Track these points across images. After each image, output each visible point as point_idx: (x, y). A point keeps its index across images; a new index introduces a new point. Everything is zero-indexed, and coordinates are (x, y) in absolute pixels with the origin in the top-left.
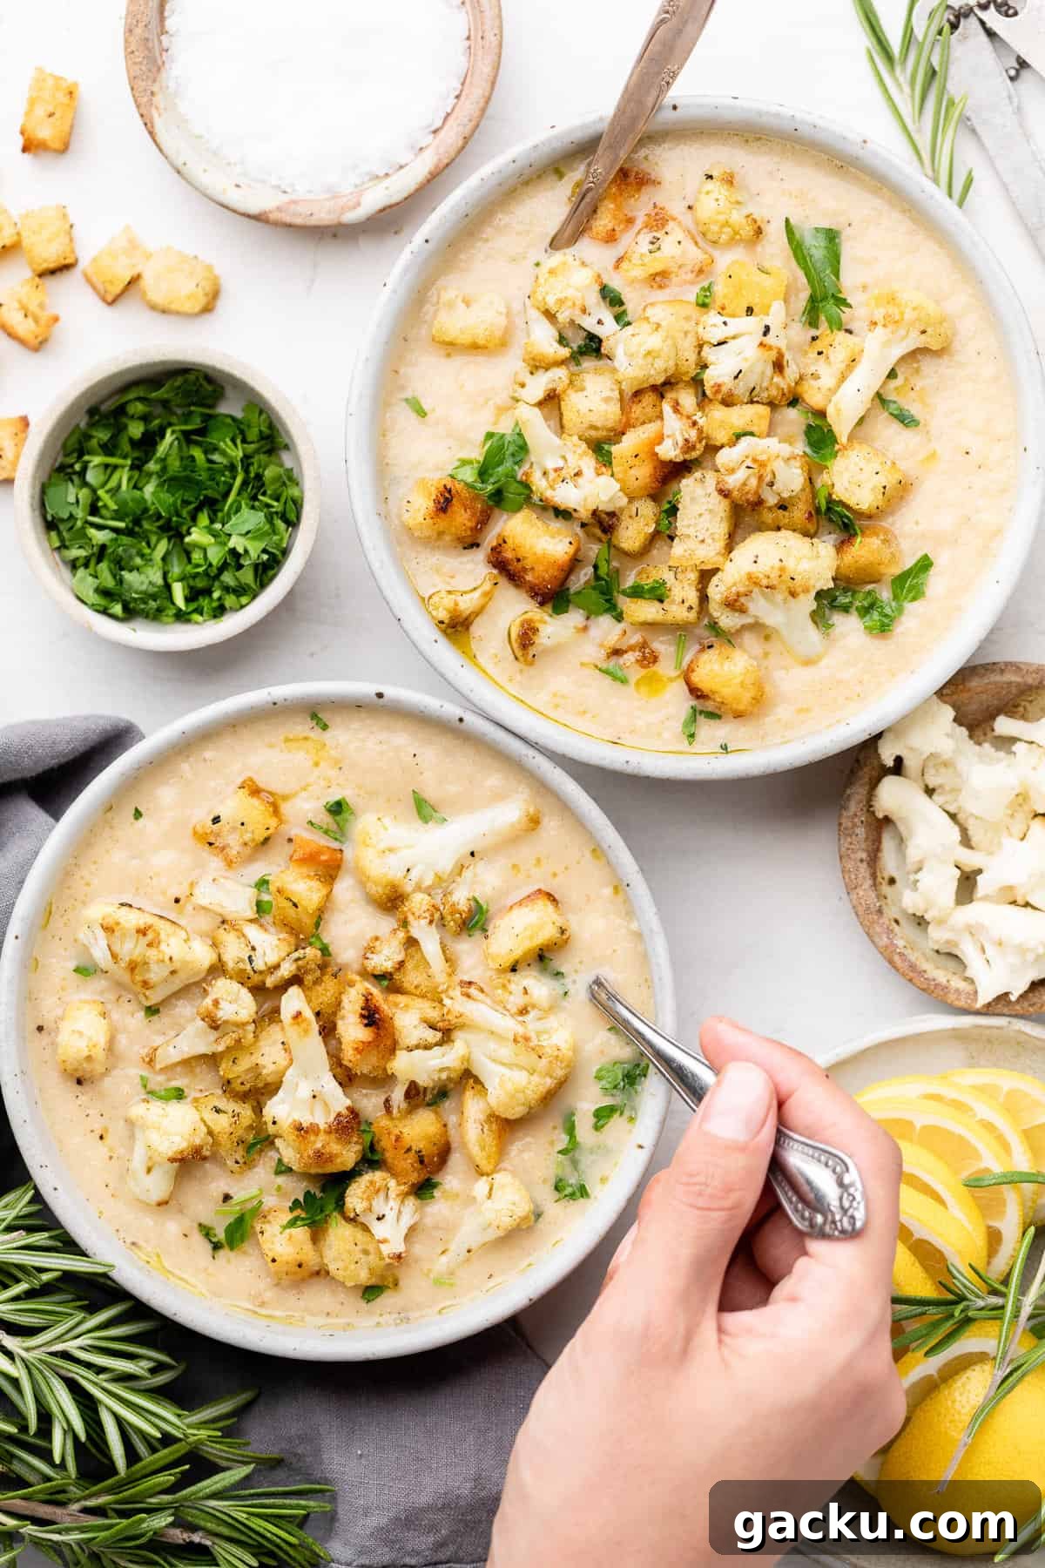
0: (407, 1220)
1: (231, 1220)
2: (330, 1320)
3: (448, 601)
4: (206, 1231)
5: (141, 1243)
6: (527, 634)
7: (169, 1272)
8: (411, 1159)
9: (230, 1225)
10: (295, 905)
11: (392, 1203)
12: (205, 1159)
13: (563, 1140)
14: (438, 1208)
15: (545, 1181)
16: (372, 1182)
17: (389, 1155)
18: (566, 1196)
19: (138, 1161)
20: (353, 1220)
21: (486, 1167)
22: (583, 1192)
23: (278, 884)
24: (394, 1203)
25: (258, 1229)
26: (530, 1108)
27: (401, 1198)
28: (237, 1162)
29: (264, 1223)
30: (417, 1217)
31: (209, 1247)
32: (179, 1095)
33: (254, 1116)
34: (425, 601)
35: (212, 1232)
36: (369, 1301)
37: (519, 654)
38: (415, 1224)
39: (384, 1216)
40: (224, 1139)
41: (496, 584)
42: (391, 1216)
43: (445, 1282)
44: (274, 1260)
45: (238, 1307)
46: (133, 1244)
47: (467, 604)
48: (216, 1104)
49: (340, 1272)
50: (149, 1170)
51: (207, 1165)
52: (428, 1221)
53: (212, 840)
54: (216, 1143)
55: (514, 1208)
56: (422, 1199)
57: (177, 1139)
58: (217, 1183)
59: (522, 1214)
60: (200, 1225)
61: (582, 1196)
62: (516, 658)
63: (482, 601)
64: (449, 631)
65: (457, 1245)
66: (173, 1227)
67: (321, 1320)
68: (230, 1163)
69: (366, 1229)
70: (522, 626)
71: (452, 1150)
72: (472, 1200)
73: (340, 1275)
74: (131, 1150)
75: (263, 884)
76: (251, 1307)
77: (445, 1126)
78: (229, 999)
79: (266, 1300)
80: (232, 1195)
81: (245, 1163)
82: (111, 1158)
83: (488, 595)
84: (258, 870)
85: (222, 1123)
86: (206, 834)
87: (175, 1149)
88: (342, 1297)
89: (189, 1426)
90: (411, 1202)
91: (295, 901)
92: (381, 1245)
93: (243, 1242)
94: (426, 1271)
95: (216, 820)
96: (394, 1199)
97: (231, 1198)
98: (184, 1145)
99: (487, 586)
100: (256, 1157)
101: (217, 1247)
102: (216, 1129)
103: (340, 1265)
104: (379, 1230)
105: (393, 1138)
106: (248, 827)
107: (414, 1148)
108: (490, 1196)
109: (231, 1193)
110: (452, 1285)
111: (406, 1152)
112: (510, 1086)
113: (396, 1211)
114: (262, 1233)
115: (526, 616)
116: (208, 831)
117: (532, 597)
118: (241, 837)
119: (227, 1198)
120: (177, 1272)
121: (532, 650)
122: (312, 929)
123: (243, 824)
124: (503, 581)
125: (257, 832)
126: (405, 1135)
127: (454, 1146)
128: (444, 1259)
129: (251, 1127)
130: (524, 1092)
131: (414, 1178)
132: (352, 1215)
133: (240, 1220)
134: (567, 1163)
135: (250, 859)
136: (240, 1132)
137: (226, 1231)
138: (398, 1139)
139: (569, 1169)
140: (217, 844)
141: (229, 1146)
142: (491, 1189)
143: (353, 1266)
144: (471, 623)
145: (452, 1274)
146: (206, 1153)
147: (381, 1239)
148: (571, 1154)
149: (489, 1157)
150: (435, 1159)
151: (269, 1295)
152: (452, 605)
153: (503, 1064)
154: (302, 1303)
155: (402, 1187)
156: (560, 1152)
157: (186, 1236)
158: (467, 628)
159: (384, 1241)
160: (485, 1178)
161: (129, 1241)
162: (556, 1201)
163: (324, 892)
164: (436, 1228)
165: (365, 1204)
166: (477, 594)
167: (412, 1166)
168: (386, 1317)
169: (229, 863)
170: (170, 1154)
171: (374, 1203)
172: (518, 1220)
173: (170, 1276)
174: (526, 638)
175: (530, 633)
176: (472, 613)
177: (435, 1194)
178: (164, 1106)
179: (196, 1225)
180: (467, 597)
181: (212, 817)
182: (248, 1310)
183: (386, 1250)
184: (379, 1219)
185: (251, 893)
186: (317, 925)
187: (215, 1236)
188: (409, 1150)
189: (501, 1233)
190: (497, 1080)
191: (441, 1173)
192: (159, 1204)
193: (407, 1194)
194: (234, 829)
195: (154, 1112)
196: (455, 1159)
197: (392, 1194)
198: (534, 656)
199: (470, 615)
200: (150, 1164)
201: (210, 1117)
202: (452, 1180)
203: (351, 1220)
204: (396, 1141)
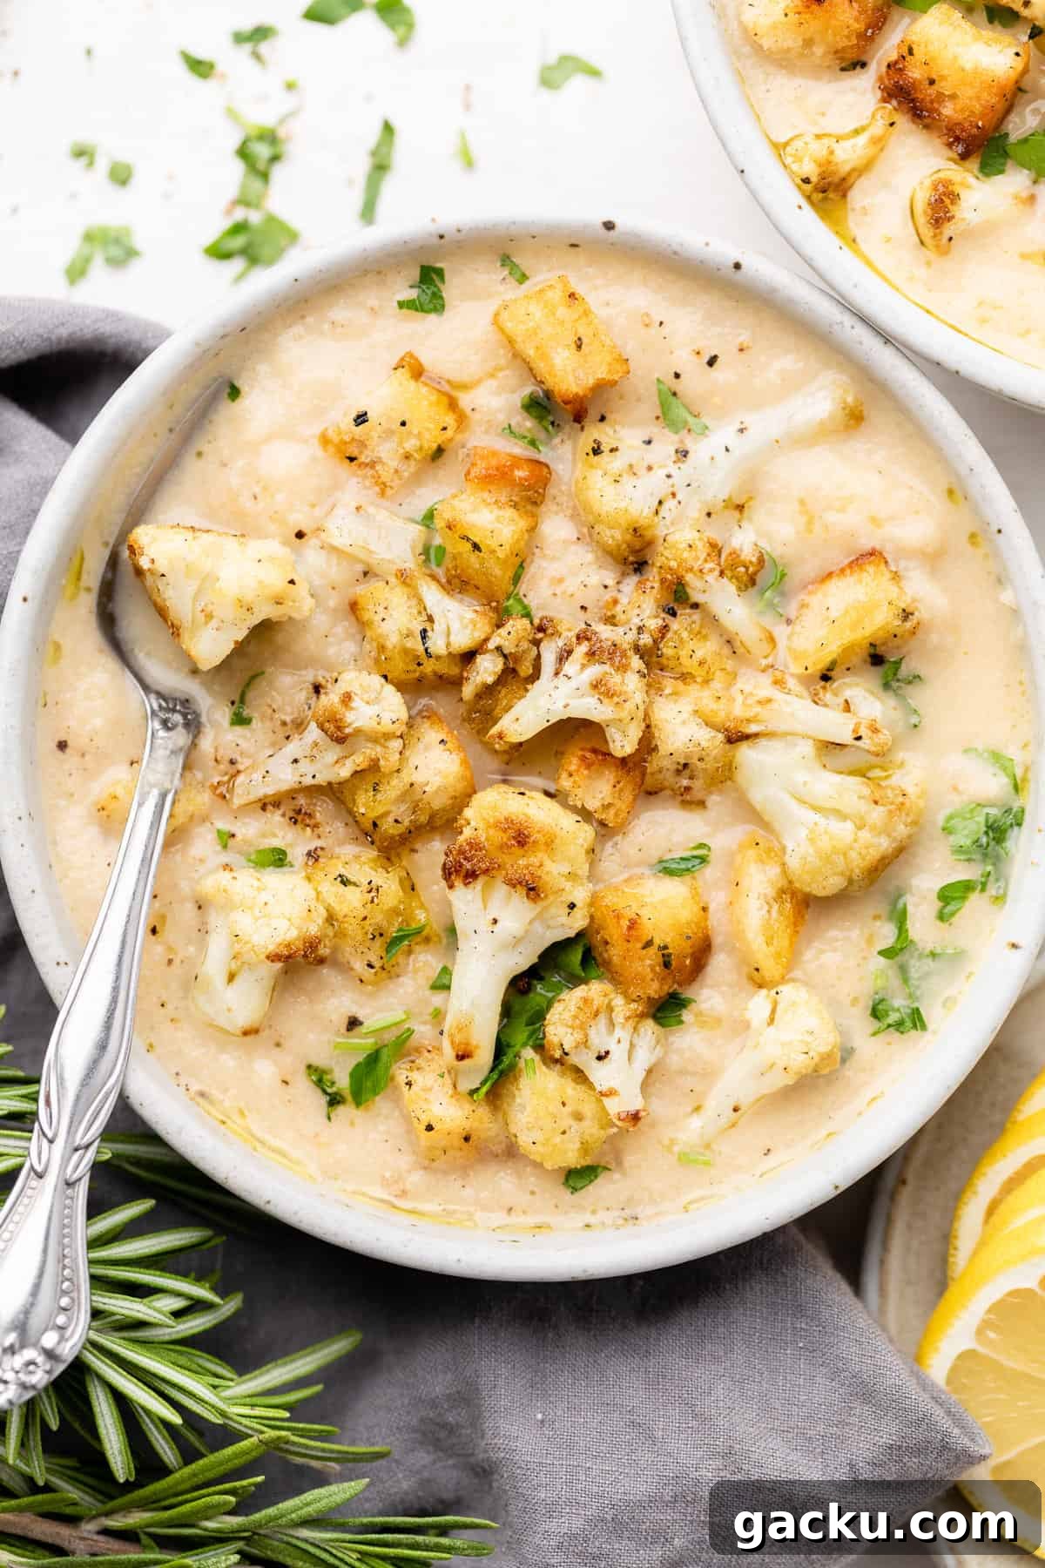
0: (645, 1057)
1: (361, 1059)
2: (513, 1219)
3: (819, 149)
4: (318, 1076)
5: (215, 1093)
6: (942, 201)
7: (258, 1140)
8: (651, 958)
9: (358, 1065)
10: (476, 547)
11: (618, 1032)
12: (321, 961)
13: (886, 934)
14: (690, 1039)
15: (855, 1001)
16: (586, 1000)
17: (615, 953)
18: (889, 1026)
19: (215, 961)
20: (558, 1061)
21: (770, 969)
22: (916, 1020)
23: (447, 515)
24: (621, 1033)
25: (401, 1079)
26: (851, 881)
27: (631, 1023)
28: (370, 966)
29: (411, 1069)
30: (659, 1051)
31: (324, 1100)
32: (278, 859)
33: (401, 893)
34: (779, 148)
35: (326, 1077)
36: (575, 1190)
37: (927, 232)
38: (655, 1065)
39: (607, 1053)
40: (352, 927)
41: (892, 124)
42: (618, 1053)
43: (695, 1160)
44: (430, 1128)
45: (364, 1194)
46: (202, 1094)
47: (848, 154)
48: (343, 871)
49: (538, 1148)
50: (231, 977)
51: (325, 971)
52: (674, 1061)
53: (354, 452)
54: (341, 934)
55: (809, 1039)
56: (662, 1025)
57: (282, 925)
58: (339, 1000)
59: (824, 1049)
60: (309, 1067)
61: (915, 1026)
62: (922, 243)
63: (872, 151)
64: (818, 196)
65: (717, 1102)
66: (265, 1069)
67: (499, 1218)
68: (359, 966)
69: (580, 1075)
70: (936, 189)
71: (713, 949)
72: (743, 1026)
73: (536, 1153)
74: (202, 946)
75: (429, 517)
76: (386, 1197)
77: (704, 909)
78: (366, 697)
79: (408, 1187)
80: (361, 1019)
81: (383, 968)
82: (170, 962)
83: (879, 143)
84: (427, 496)
85: (350, 902)
86: (346, 443)
87: (279, 940)
88: (532, 1181)
89: (233, 1401)
90: (649, 1026)
91: (477, 540)
92: (606, 1101)
93: (376, 1093)
94: (666, 1142)
95: (361, 419)
96: (623, 1026)
97: (361, 1024)
98: (293, 934)
99: (879, 127)
100: (401, 959)
101: (334, 1101)
102: (341, 909)
103: (538, 1136)
104: (601, 1075)
105: (625, 923)
106: (413, 427)
107: (657, 942)
108: (771, 1021)
109: (361, 1016)
110: (706, 1163)
111: (644, 948)
112: (825, 844)
113: (625, 1045)
114: (409, 1084)
115: (941, 175)
116: (347, 438)
117: (950, 145)
118: (401, 443)
119: (353, 1023)
120: (268, 1138)
121: (949, 228)
122: (506, 585)
123: (403, 424)
124: (903, 121)
125: (427, 436)
126: (644, 920)
127: (717, 940)
128: (696, 1123)
129: (395, 912)
130: (845, 854)
131: (654, 989)
132: (558, 1054)
133: (373, 1059)
134: (892, 973)
135: (417, 479)
136: (378, 918)
137: (352, 1075)
138: (633, 925)
139: (895, 981)
140: (362, 459)
141: (359, 938)
142: (773, 1011)
143: (558, 1139)
144: (851, 187)
145: (708, 1146)
146: (323, 951)
147: (604, 1089)
148: (898, 959)
149: (778, 955)
150: (688, 962)
151: (416, 1178)
152: (825, 152)
153: (817, 809)
154: (468, 1191)
155: (633, 1006)
156: (880, 953)
157: (286, 1083)
158: (844, 196)
159: (611, 1093)
160: (764, 992)
161: (195, 1088)
162: (874, 1034)
163: (523, 524)
164: (683, 1072)
165: (578, 1036)
166: (862, 140)
167: (653, 970)
168: (602, 1215)
169: (383, 488)
170: (271, 948)
171: (592, 1033)
172: (816, 1059)
173: (258, 1145)
174: (941, 208)
175: (947, 201)
176: (854, 170)
177: (684, 1018)
178: (258, 875)
179: (303, 1068)
180: (847, 144)
181: (354, 415)
182: (382, 1201)
183: (614, 1107)
184: (600, 1058)
185: (415, 532)
186: (516, 579)
187: (333, 1083)
188: (649, 944)
189: (790, 1080)
190: (803, 833)
191: (695, 986)
192: (245, 1033)
193: (642, 1016)
194: (389, 433)
195: (246, 883)
196: (719, 963)
197: (619, 1017)
198: (951, 239)
199: (849, 174)
200: (234, 966)
201: (331, 890)
202: (709, 997)
203: (556, 1061)
204: (630, 928)
